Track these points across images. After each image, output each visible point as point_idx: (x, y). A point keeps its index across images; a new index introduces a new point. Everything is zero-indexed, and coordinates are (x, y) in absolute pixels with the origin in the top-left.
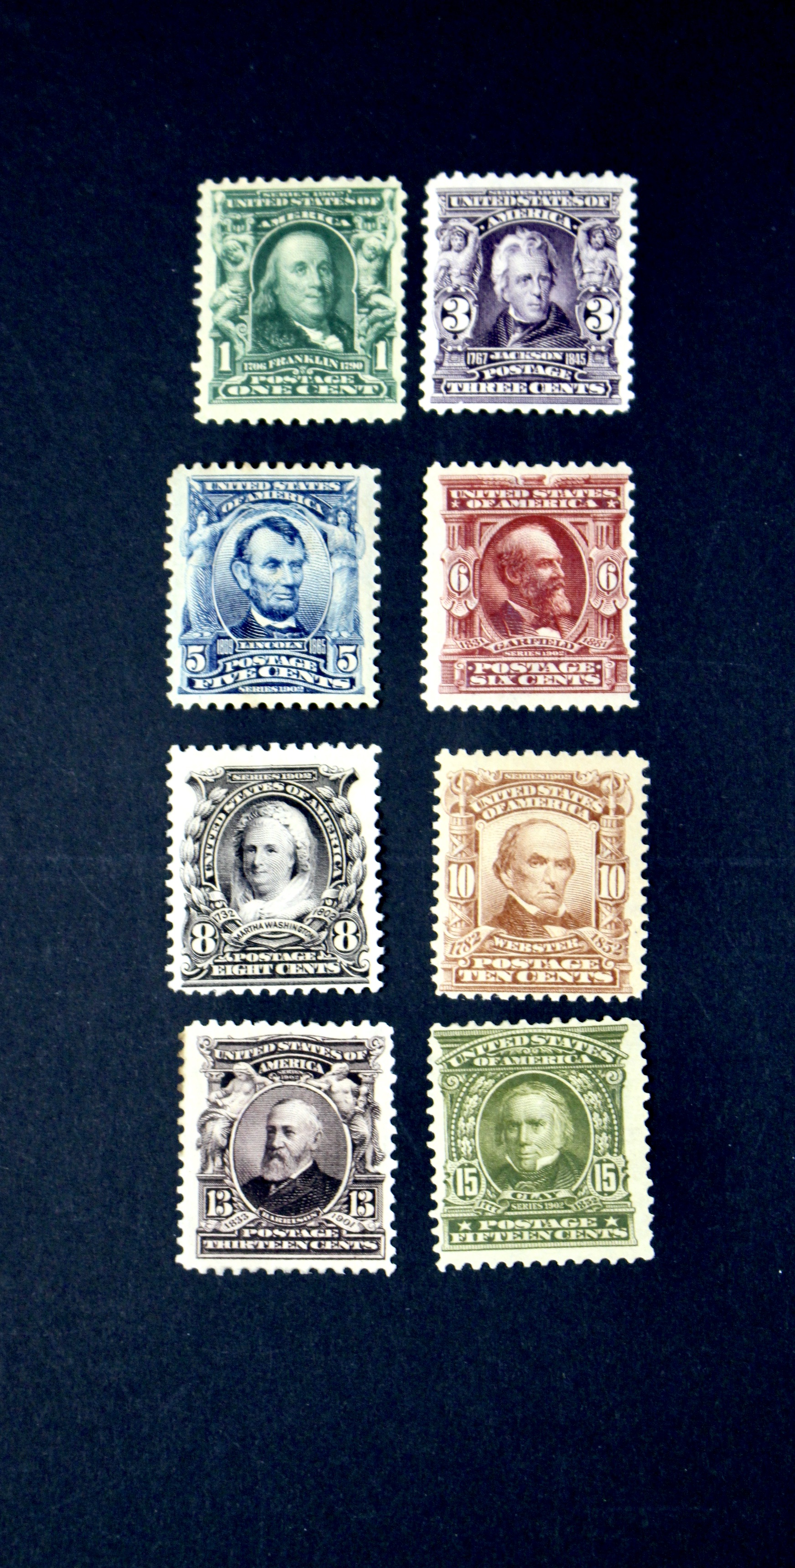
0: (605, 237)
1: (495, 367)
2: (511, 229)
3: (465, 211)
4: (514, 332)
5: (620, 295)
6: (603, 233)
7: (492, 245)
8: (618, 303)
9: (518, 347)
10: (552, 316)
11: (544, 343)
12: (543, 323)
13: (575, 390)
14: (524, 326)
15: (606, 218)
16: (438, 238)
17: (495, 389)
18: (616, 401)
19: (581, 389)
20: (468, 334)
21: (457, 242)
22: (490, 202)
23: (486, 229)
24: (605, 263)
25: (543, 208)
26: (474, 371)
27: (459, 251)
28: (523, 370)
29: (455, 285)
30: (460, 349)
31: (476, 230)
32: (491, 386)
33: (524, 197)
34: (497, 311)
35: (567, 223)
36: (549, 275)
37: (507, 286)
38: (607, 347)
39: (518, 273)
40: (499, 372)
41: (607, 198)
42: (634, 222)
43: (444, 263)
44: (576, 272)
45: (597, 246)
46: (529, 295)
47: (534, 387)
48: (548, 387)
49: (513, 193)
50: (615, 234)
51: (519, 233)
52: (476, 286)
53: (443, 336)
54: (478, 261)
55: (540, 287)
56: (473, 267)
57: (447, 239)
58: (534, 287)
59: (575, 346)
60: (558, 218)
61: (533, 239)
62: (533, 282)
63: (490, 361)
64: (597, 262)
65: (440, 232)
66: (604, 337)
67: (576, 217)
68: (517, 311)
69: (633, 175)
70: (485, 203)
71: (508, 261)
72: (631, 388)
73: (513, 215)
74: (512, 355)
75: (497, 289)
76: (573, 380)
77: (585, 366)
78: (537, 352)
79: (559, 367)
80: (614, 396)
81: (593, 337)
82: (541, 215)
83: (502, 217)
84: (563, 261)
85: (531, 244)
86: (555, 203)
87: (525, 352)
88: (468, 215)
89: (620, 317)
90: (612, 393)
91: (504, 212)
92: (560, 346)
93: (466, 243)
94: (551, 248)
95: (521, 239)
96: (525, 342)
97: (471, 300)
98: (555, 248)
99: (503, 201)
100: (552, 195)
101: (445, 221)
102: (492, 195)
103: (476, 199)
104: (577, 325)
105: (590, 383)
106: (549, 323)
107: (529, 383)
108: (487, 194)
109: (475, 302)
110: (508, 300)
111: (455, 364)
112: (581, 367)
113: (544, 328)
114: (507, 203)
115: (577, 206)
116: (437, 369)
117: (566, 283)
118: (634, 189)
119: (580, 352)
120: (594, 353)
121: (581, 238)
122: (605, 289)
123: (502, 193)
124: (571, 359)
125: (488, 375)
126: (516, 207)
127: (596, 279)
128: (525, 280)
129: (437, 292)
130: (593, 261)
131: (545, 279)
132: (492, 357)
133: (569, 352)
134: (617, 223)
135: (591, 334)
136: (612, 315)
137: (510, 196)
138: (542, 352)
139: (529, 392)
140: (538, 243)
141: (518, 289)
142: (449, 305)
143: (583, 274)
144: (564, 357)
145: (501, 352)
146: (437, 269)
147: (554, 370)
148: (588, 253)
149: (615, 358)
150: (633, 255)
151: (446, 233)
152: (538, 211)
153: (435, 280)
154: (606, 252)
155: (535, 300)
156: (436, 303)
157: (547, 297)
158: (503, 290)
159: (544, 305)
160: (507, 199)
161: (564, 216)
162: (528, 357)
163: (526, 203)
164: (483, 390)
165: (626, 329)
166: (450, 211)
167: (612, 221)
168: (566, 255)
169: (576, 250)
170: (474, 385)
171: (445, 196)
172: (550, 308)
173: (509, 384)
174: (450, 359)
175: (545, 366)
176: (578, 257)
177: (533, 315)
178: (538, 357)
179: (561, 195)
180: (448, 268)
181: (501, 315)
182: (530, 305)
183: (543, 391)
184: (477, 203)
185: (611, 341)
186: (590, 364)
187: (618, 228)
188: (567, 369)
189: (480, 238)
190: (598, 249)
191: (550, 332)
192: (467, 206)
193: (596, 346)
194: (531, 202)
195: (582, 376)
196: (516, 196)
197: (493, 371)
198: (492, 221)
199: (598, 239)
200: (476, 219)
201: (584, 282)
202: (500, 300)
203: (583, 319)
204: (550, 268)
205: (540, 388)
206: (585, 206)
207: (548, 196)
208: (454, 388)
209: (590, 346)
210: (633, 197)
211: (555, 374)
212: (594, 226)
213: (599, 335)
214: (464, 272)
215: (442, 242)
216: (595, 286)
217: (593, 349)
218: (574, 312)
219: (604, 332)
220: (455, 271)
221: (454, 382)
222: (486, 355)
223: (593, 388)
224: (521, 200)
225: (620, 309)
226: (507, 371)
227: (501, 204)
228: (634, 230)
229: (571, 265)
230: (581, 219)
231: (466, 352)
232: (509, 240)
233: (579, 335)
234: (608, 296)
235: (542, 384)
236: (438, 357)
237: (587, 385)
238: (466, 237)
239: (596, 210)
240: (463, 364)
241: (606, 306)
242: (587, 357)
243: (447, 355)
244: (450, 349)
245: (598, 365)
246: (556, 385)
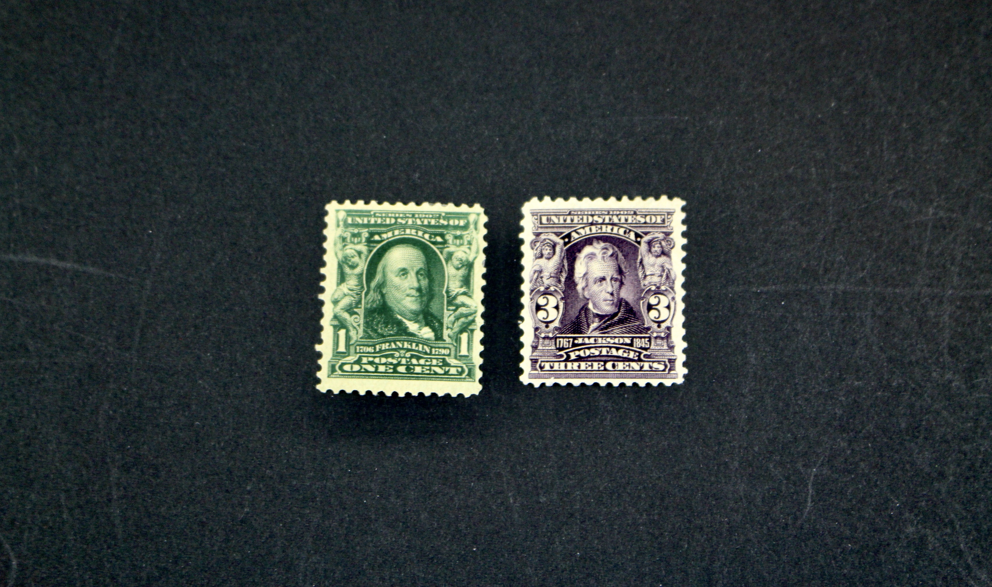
0: (662, 247)
1: (579, 350)
2: (589, 241)
3: (553, 227)
4: (593, 322)
5: (675, 293)
6: (660, 243)
7: (575, 254)
8: (673, 299)
9: (596, 334)
10: (622, 310)
11: (616, 331)
12: (615, 314)
13: (642, 367)
14: (601, 317)
15: (663, 232)
16: (532, 249)
17: (579, 367)
18: (674, 376)
19: (646, 366)
20: (556, 324)
21: (547, 251)
22: (572, 220)
23: (569, 242)
24: (663, 267)
25: (613, 224)
26: (562, 353)
27: (549, 259)
28: (601, 352)
29: (545, 285)
30: (551, 335)
31: (562, 242)
32: (576, 364)
33: (599, 216)
34: (580, 305)
35: (632, 236)
36: (619, 277)
37: (587, 286)
38: (666, 333)
39: (595, 276)
40: (582, 353)
41: (663, 217)
42: (684, 235)
43: (537, 268)
44: (640, 274)
45: (656, 254)
46: (603, 292)
47: (609, 366)
48: (620, 366)
49: (590, 213)
50: (670, 245)
51: (595, 244)
52: (562, 286)
53: (537, 325)
54: (563, 266)
55: (612, 286)
56: (560, 270)
57: (539, 249)
58: (608, 287)
59: (641, 333)
60: (625, 232)
61: (606, 249)
62: (607, 283)
63: (574, 345)
64: (656, 266)
65: (533, 243)
66: (663, 325)
67: (639, 231)
68: (595, 305)
69: (683, 199)
70: (569, 221)
71: (588, 267)
72: (685, 364)
73: (591, 230)
74: (592, 340)
75: (579, 288)
76: (640, 360)
77: (649, 348)
78: (611, 337)
79: (629, 349)
80: (672, 372)
81: (655, 325)
82: (612, 230)
83: (582, 231)
84: (630, 266)
85: (604, 253)
86: (623, 221)
87: (602, 337)
88: (556, 230)
89: (675, 310)
90: (670, 370)
91: (583, 228)
92: (629, 332)
93: (554, 253)
94: (620, 255)
95: (596, 248)
96: (602, 329)
97: (559, 297)
98: (623, 255)
99: (582, 219)
100: (620, 214)
101: (538, 235)
102: (574, 215)
103: (561, 218)
104: (642, 316)
105: (653, 362)
106: (619, 315)
107: (605, 362)
108: (570, 214)
109: (562, 299)
110: (588, 297)
111: (547, 348)
112: (646, 349)
113: (616, 319)
114: (585, 221)
115: (639, 222)
116: (533, 352)
117: (632, 283)
118: (683, 209)
119: (645, 337)
120: (656, 338)
121: (643, 247)
122: (663, 288)
123: (581, 213)
124: (638, 343)
125: (573, 356)
126: (592, 224)
127: (656, 279)
128: (601, 281)
129: (532, 291)
130: (653, 265)
131: (616, 280)
132: (576, 342)
133: (636, 337)
134: (671, 236)
135: (653, 323)
136: (668, 307)
137: (587, 215)
138: (615, 337)
139: (605, 370)
140: (610, 252)
141: (595, 288)
142: (542, 301)
143: (645, 276)
144: (632, 341)
145: (584, 337)
146: (532, 272)
147: (624, 352)
148: (649, 260)
149: (672, 342)
150: (684, 260)
151: (538, 244)
152: (610, 227)
153: (531, 282)
154: (663, 259)
155: (609, 297)
156: (531, 299)
157: (618, 294)
158: (583, 289)
159: (616, 300)
160: (585, 217)
161: (630, 231)
162: (604, 342)
163: (600, 221)
164: (569, 368)
165: (680, 319)
166: (541, 227)
167: (667, 234)
168: (632, 261)
169: (640, 257)
170: (563, 364)
171: (537, 215)
172: (620, 303)
173: (590, 363)
174: (543, 343)
175: (618, 349)
176: (641, 262)
177: (607, 308)
178: (612, 341)
179: (627, 214)
180: (541, 272)
181: (582, 309)
182: (605, 300)
183: (616, 369)
184: (562, 221)
185: (669, 328)
186: (652, 347)
187: (672, 239)
188: (635, 351)
189: (565, 248)
190: (657, 256)
191: (621, 321)
192: (554, 224)
193: (657, 332)
194: (604, 220)
195: (645, 356)
196: (592, 216)
197: (577, 353)
198: (574, 235)
199: (656, 248)
200: (562, 233)
201: (646, 282)
202: (581, 297)
203: (646, 311)
204: (620, 271)
205: (614, 366)
206: (645, 223)
207: (617, 215)
208: (547, 367)
209: (652, 333)
210: (683, 215)
211: (625, 355)
212: (654, 238)
213: (659, 323)
214: (552, 275)
215: (535, 252)
216: (655, 285)
217: (655, 335)
218: (639, 306)
219: (663, 321)
220: (546, 274)
221: (547, 362)
222: (571, 340)
223: (655, 365)
224: (596, 218)
225: (675, 304)
226: (588, 352)
227: (581, 222)
228: (685, 241)
229: (636, 269)
230: (643, 232)
231: (556, 338)
232: (588, 250)
233: (644, 324)
234: (665, 293)
235: (616, 363)
236: (533, 342)
237: (651, 363)
238: (554, 246)
239: (654, 225)
240: (553, 347)
241: (664, 301)
242: (650, 341)
243: (541, 340)
244: (543, 335)
245: (659, 348)
246: (627, 363)
